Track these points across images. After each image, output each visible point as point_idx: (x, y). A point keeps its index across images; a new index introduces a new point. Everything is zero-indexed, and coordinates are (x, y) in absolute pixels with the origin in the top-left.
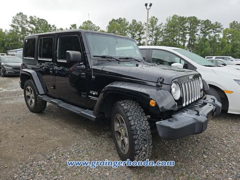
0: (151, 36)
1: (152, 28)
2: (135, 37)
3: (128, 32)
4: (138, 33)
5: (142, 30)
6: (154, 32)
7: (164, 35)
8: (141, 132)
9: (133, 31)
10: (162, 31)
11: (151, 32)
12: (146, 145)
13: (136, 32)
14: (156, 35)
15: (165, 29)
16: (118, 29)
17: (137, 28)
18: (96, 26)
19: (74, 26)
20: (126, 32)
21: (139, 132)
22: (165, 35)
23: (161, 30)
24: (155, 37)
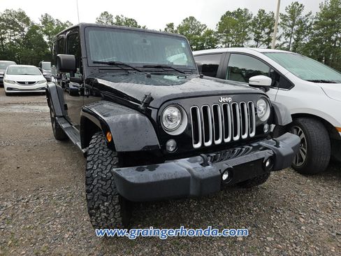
0: (288, 35)
1: (291, 22)
2: (262, 37)
3: (249, 30)
4: (267, 30)
5: (273, 25)
6: (296, 27)
7: (312, 33)
8: (100, 181)
9: (259, 28)
10: (310, 26)
11: (290, 29)
12: (106, 204)
13: (263, 29)
14: (298, 32)
15: (316, 22)
16: (234, 25)
17: (265, 22)
18: (202, 24)
19: (171, 26)
20: (247, 30)
21: (95, 181)
22: (316, 32)
23: (308, 24)
24: (295, 37)
